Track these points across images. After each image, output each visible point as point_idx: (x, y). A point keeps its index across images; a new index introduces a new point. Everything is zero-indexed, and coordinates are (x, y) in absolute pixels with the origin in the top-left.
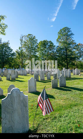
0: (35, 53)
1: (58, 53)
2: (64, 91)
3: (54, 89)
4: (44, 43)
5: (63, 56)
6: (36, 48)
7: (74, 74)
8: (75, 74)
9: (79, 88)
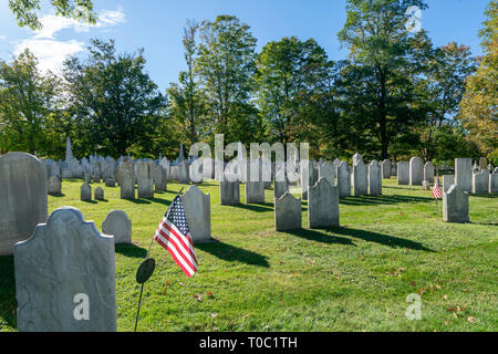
0: (244, 97)
1: (342, 93)
2: (317, 244)
3: (284, 235)
4: (286, 53)
5: (368, 107)
6: (250, 74)
7: (400, 183)
8: (407, 183)
9: (391, 234)
